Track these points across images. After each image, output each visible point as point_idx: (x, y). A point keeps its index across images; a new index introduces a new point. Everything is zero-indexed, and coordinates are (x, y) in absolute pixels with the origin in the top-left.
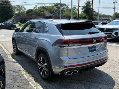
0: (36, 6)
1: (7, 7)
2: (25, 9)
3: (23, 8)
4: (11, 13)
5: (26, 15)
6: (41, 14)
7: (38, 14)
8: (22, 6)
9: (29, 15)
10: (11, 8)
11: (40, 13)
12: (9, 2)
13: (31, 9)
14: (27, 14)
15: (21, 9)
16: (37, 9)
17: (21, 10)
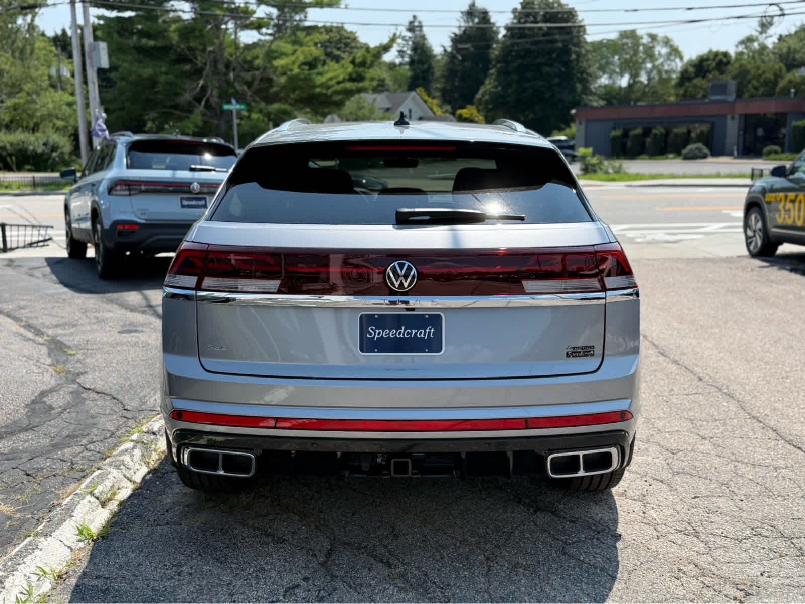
0: (765, 24)
1: (550, 53)
2: (675, 52)
3: (664, 51)
4: (573, 90)
5: (672, 99)
6: (782, 83)
7: (766, 83)
8: (653, 37)
9: (693, 97)
10: (578, 55)
11: (778, 76)
12: (570, 14)
13: (717, 54)
14: (681, 91)
15: (650, 54)
16: (763, 48)
17: (649, 66)
